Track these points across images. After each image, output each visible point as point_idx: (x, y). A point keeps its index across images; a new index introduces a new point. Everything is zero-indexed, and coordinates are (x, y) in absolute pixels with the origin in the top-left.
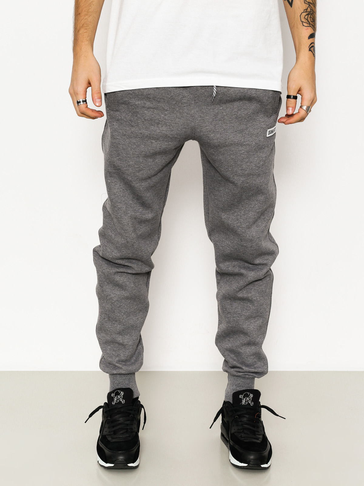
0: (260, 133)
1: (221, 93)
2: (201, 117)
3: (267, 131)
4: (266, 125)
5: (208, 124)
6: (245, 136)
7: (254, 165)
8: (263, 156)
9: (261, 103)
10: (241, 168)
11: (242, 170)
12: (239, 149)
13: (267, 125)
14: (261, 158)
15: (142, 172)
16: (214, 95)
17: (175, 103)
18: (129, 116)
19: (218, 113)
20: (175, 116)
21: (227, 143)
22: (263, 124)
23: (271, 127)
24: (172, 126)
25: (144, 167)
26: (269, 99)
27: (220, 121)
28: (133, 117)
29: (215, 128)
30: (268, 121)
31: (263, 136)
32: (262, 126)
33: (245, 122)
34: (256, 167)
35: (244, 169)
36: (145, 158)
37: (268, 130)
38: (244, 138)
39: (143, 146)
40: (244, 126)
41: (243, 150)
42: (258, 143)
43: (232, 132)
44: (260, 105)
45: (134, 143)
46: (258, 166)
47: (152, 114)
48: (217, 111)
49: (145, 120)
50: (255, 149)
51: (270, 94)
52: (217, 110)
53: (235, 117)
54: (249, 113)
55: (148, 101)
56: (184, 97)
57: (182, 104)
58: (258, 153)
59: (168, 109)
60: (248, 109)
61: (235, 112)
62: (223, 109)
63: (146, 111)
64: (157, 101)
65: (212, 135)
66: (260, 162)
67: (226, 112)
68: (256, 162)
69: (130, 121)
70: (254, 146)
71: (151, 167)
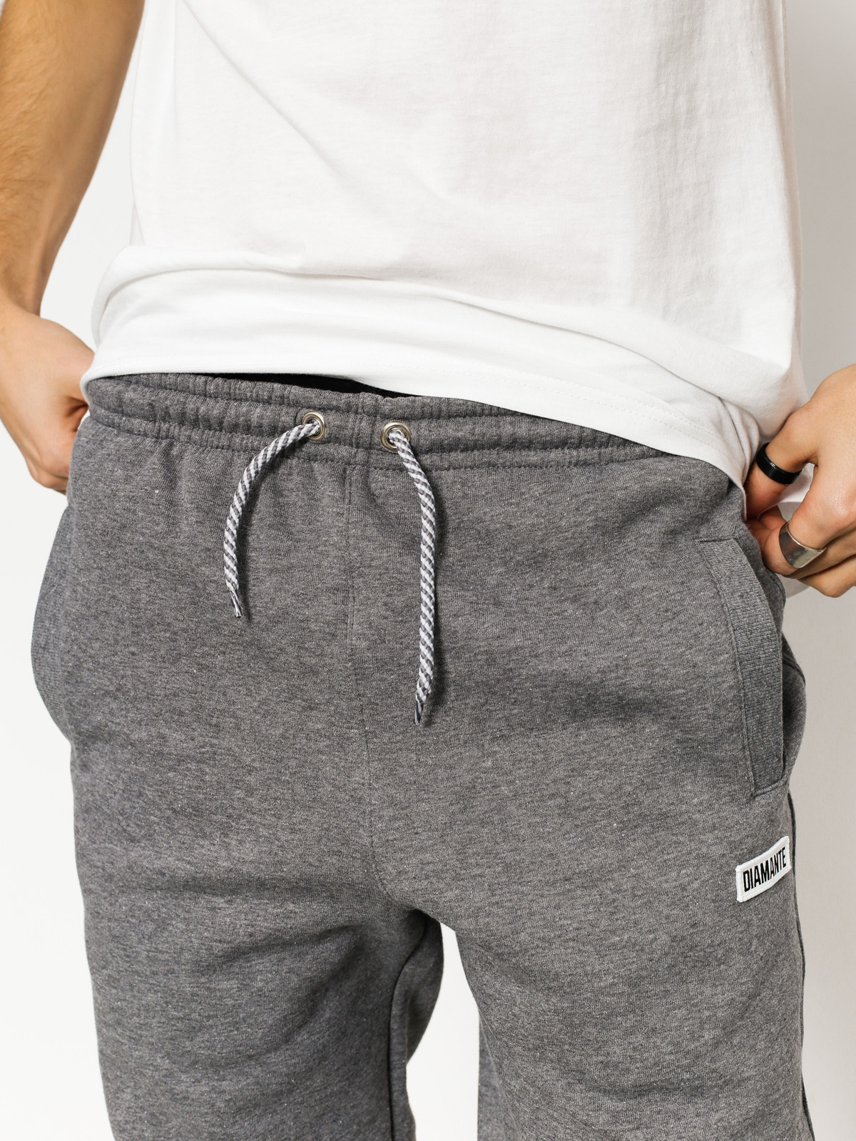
0: (696, 885)
1: (477, 683)
2: (393, 803)
3: (733, 873)
4: (730, 843)
5: (429, 838)
6: (614, 901)
7: (670, 1048)
8: (715, 1000)
9: (684, 732)
10: (601, 1058)
11: (606, 1065)
12: (589, 968)
13: (733, 846)
14: (708, 1009)
15: (207, 1036)
16: (421, 694)
17: (282, 736)
18: (115, 793)
19: (474, 787)
20: (288, 797)
21: (523, 936)
22: (709, 838)
23: (752, 853)
24: (278, 840)
25: (209, 1017)
26: (723, 712)
27: (483, 824)
28: (129, 800)
29: (461, 861)
30: (737, 823)
31: (714, 901)
32: (704, 850)
33: (613, 832)
34: (679, 1055)
35: (616, 1066)
36: (203, 980)
37: (740, 869)
38: (612, 913)
39: (180, 925)
40: (609, 852)
41: (608, 972)
42: (683, 938)
43: (547, 883)
44: (678, 742)
45: (148, 914)
46: (688, 1053)
47: (197, 788)
48: (468, 778)
49: (174, 811)
50: (671, 967)
51: (725, 686)
52: (468, 771)
53: (559, 807)
54: (629, 788)
55: (174, 725)
56: (311, 709)
57: (308, 739)
58: (691, 986)
59: (257, 765)
60: (621, 764)
61: (555, 781)
62: (496, 767)
63: (171, 774)
64: (210, 725)
65: (450, 894)
66: (702, 1028)
67: (512, 782)
68: (680, 1027)
69: (121, 815)
70: (666, 954)
71: (241, 1015)
